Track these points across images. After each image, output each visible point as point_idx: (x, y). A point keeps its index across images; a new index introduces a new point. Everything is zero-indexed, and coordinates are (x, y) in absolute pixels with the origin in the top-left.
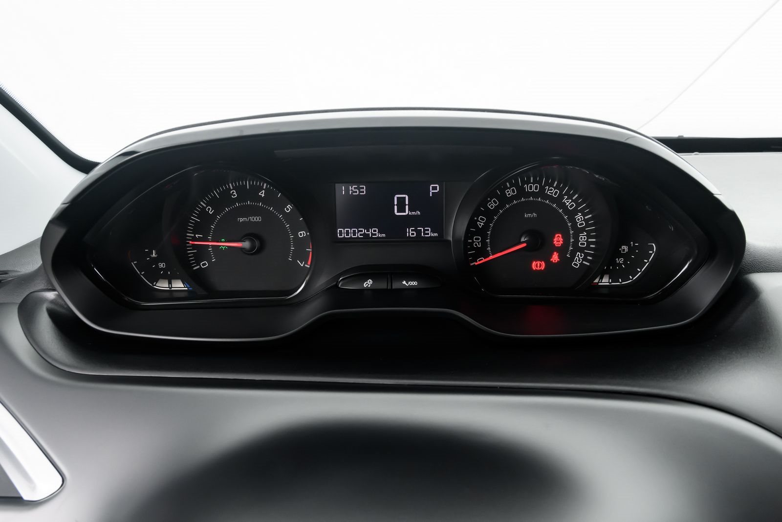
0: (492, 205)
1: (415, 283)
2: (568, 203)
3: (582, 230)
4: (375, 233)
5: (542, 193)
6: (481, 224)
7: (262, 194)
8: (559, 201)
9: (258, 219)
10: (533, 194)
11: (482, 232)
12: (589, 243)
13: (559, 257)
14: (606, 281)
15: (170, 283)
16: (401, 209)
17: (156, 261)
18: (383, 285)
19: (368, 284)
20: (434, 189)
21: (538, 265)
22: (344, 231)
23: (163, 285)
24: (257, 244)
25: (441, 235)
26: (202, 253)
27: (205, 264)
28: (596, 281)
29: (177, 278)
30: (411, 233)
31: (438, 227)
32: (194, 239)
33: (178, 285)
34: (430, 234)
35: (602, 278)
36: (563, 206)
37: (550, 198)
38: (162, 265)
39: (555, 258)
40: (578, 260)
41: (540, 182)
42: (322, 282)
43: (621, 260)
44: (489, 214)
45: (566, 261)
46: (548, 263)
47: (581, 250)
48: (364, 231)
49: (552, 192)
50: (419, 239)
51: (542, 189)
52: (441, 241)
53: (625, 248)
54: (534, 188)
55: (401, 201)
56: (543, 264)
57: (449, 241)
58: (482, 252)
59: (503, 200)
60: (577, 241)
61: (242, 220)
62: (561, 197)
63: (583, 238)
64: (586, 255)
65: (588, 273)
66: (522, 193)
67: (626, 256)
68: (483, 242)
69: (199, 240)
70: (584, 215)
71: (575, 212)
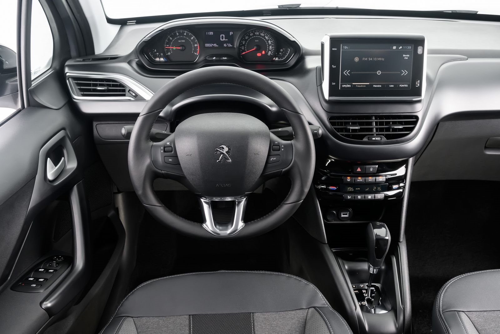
0: (247, 38)
1: (226, 58)
2: (266, 37)
3: (270, 45)
4: (215, 45)
5: (260, 35)
6: (244, 43)
7: (185, 34)
8: (264, 37)
9: (184, 41)
10: (257, 35)
11: (244, 45)
12: (272, 49)
13: (265, 52)
14: (277, 59)
15: (160, 59)
16: (222, 39)
17: (156, 53)
18: (218, 59)
19: (214, 58)
20: (231, 33)
21: (259, 55)
22: (207, 45)
23: (157, 59)
24: (184, 48)
25: (233, 46)
26: (168, 50)
27: (169, 54)
28: (274, 59)
29: (162, 57)
30: (225, 45)
31: (233, 44)
32: (166, 46)
33: (162, 59)
34: (230, 46)
35: (276, 58)
36: (265, 38)
37: (262, 36)
38: (157, 54)
39: (263, 52)
40: (269, 53)
41: (259, 32)
42: (202, 58)
43: (281, 53)
44: (246, 40)
45: (266, 54)
46: (262, 54)
47: (270, 50)
48: (212, 45)
49: (262, 35)
50: (227, 47)
51: (260, 34)
52: (233, 48)
53: (282, 50)
54: (258, 33)
55: (222, 36)
56: (260, 54)
57: (235, 48)
58: (244, 51)
59: (250, 36)
60: (269, 48)
61: (179, 41)
62: (265, 36)
63: (271, 47)
64: (272, 52)
65: (272, 57)
66: (254, 35)
67: (282, 52)
68: (244, 48)
69: (168, 47)
70: (271, 41)
71: (268, 40)
